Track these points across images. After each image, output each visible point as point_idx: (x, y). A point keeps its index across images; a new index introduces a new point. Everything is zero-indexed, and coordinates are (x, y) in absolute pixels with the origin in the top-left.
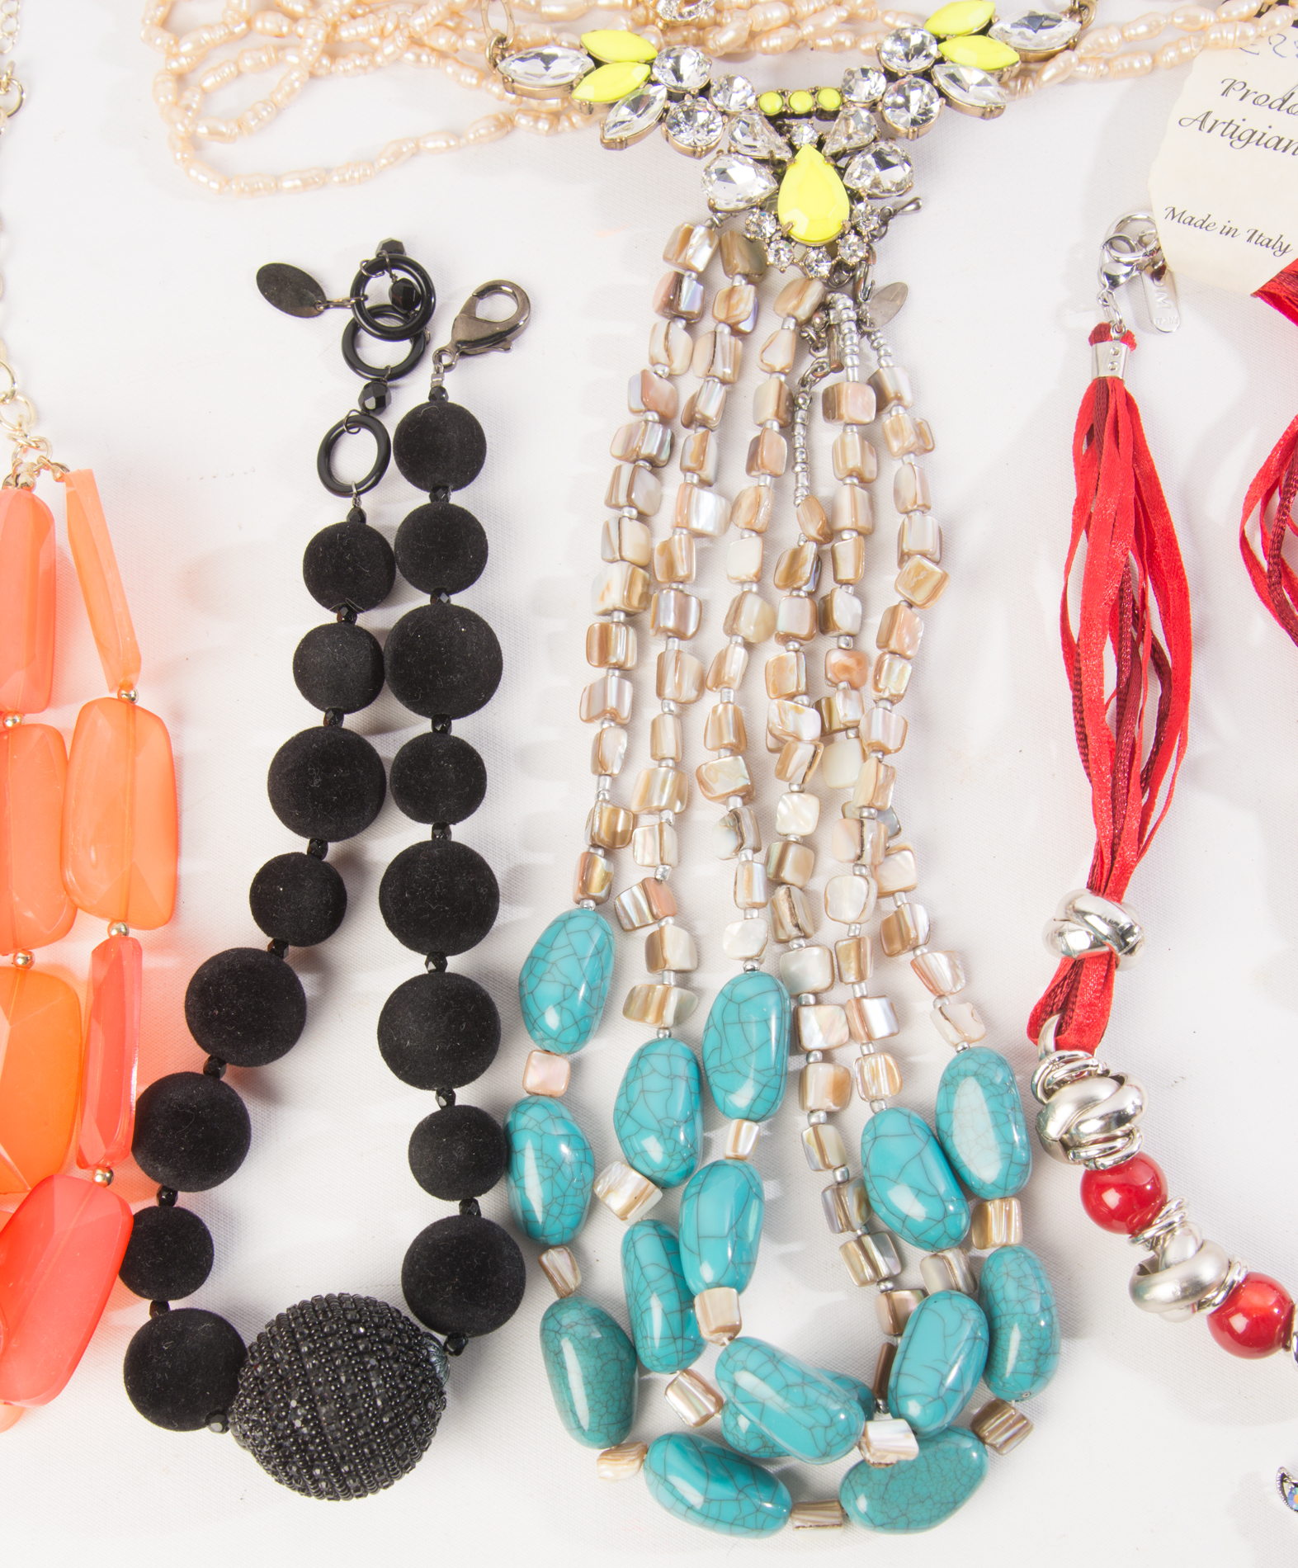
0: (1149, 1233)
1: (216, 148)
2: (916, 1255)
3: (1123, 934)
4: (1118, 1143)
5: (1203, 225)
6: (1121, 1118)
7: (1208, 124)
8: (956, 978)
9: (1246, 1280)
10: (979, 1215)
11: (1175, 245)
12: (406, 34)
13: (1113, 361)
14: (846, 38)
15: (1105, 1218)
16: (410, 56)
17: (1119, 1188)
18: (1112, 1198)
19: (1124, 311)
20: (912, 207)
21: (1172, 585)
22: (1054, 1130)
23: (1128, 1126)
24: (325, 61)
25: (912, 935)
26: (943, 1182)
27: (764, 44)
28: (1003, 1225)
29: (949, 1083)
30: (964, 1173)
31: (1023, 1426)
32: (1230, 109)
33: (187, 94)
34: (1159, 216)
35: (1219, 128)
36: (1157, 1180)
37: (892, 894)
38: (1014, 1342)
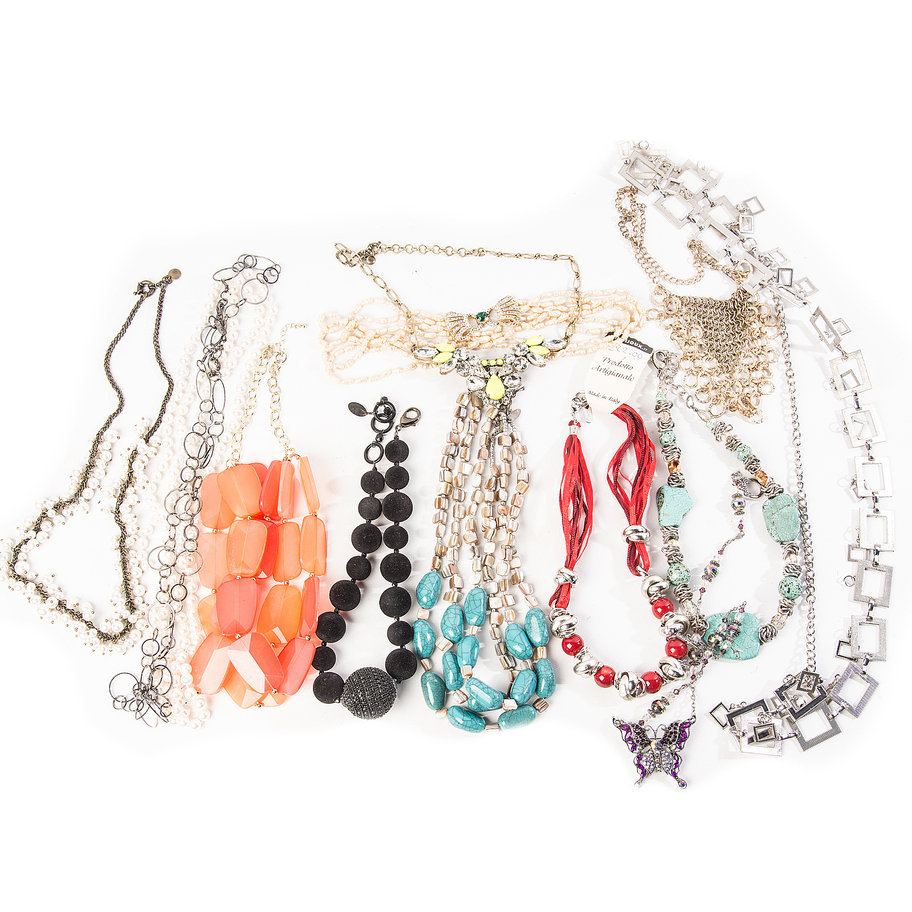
0: (578, 654)
1: (337, 372)
2: (519, 661)
3: (572, 578)
4: (571, 631)
5: (598, 396)
6: (570, 625)
7: (599, 369)
8: (530, 590)
9: (603, 666)
10: (535, 652)
11: (590, 400)
12: (389, 343)
13: (574, 430)
14: (505, 345)
15: (568, 651)
16: (390, 348)
17: (571, 643)
18: (569, 646)
19: (578, 417)
20: (523, 389)
21: (589, 489)
22: (554, 628)
23: (573, 627)
24: (367, 349)
25: (519, 579)
26: (527, 644)
27: (483, 346)
28: (541, 653)
29: (529, 616)
30: (531, 639)
31: (546, 705)
32: (605, 365)
33: (330, 358)
34: (587, 392)
35: (602, 370)
36: (581, 642)
37: (514, 569)
38: (543, 684)
